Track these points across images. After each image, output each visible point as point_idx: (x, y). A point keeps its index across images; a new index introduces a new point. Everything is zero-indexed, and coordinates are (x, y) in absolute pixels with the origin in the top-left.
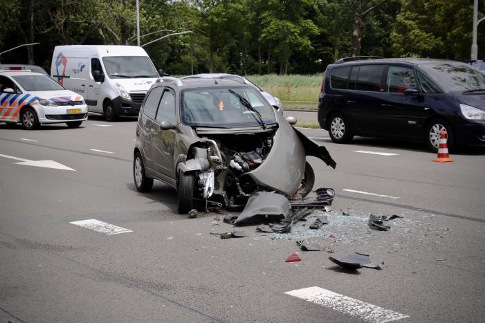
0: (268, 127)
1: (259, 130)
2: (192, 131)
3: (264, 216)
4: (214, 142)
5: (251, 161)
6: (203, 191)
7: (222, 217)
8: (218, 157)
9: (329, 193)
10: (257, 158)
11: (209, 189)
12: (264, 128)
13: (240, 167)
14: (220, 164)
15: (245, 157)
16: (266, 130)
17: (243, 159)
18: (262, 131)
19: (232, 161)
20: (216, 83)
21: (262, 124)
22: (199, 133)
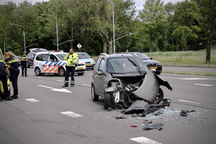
0: (142, 73)
1: (139, 74)
2: (110, 75)
3: (136, 110)
4: (119, 80)
5: (134, 88)
6: (114, 100)
7: (120, 111)
8: (121, 86)
9: (168, 101)
10: (137, 86)
11: (117, 100)
12: (141, 74)
13: (129, 90)
14: (121, 89)
15: (132, 86)
16: (142, 75)
17: (131, 87)
18: (140, 75)
19: (126, 88)
20: (122, 55)
21: (140, 72)
22: (113, 76)
